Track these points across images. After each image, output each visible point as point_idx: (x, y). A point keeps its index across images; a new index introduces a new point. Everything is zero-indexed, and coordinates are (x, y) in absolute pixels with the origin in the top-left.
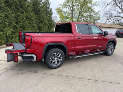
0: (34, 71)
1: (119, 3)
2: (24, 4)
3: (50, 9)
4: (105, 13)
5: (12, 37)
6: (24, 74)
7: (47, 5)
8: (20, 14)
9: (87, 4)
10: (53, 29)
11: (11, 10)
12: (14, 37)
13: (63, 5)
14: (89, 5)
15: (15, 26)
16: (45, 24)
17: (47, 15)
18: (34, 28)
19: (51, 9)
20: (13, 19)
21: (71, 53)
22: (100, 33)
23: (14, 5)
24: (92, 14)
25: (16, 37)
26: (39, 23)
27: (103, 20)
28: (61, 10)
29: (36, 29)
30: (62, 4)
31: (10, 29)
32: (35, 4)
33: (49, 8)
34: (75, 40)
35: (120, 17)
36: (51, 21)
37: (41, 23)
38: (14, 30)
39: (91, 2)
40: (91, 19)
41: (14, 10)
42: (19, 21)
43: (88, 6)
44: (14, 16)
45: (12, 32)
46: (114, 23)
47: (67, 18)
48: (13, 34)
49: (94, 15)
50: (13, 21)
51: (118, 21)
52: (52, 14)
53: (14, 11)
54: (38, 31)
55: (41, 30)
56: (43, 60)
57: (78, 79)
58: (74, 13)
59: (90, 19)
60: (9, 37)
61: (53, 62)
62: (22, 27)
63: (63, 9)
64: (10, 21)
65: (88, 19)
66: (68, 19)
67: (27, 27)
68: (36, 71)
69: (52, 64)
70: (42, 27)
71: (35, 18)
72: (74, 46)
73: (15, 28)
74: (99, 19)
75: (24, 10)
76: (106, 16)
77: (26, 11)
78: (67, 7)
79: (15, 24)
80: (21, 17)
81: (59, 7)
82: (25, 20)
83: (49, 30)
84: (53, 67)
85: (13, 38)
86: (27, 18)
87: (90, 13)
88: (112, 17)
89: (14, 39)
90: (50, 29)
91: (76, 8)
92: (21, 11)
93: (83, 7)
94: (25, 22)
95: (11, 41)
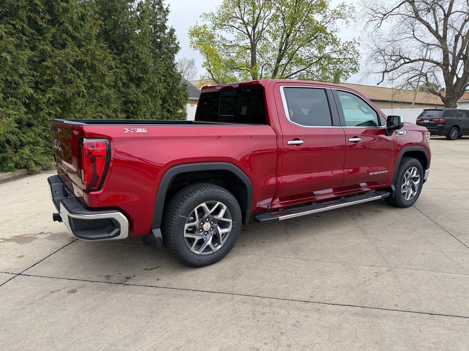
0: (122, 278)
1: (429, 11)
2: (66, 10)
3: (167, 31)
4: (375, 48)
5: (19, 143)
6: (79, 293)
7: (156, 14)
8: (49, 48)
9: (310, 11)
10: (180, 111)
11: (12, 35)
12: (29, 143)
13: (216, 15)
14: (317, 17)
15: (31, 98)
16: (152, 89)
17: (156, 56)
18: (108, 107)
19: (173, 31)
20: (22, 70)
21: (264, 203)
22: (370, 123)
23: (23, 14)
24: (328, 50)
25: (35, 143)
26: (128, 87)
27: (369, 73)
28: (211, 37)
29: (115, 111)
30: (215, 11)
31: (11, 112)
32: (110, 12)
33: (163, 27)
34: (279, 152)
35: (432, 61)
36: (171, 76)
37: (133, 86)
38: (26, 113)
39: (323, 5)
40: (324, 69)
41: (24, 35)
42: (45, 77)
43: (311, 21)
44: (25, 58)
45: (19, 122)
46: (410, 84)
47: (232, 66)
48: (24, 129)
49: (334, 55)
50: (21, 76)
51: (423, 79)
52: (177, 49)
53: (24, 38)
54: (122, 116)
55: (134, 113)
56: (157, 233)
57: (302, 304)
58: (259, 47)
59: (320, 72)
60: (8, 142)
61: (197, 238)
62: (58, 102)
63: (218, 31)
64: (9, 78)
65: (314, 69)
66: (238, 68)
67: (80, 100)
68: (128, 278)
69: (193, 249)
70: (138, 103)
71: (111, 68)
72: (277, 176)
73: (33, 108)
74: (355, 70)
75: (67, 32)
76: (380, 58)
77: (74, 38)
78: (231, 23)
79: (31, 91)
80: (55, 63)
81: (201, 24)
82: (70, 76)
83: (166, 114)
84: (195, 262)
85: (22, 145)
86: (78, 64)
87: (320, 48)
88: (402, 61)
89: (26, 150)
90: (168, 111)
91: (267, 28)
92: (54, 37)
93: (293, 24)
94: (70, 82)
95: (16, 158)
